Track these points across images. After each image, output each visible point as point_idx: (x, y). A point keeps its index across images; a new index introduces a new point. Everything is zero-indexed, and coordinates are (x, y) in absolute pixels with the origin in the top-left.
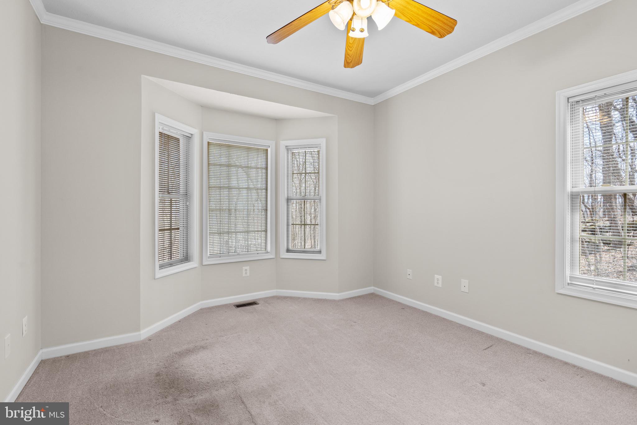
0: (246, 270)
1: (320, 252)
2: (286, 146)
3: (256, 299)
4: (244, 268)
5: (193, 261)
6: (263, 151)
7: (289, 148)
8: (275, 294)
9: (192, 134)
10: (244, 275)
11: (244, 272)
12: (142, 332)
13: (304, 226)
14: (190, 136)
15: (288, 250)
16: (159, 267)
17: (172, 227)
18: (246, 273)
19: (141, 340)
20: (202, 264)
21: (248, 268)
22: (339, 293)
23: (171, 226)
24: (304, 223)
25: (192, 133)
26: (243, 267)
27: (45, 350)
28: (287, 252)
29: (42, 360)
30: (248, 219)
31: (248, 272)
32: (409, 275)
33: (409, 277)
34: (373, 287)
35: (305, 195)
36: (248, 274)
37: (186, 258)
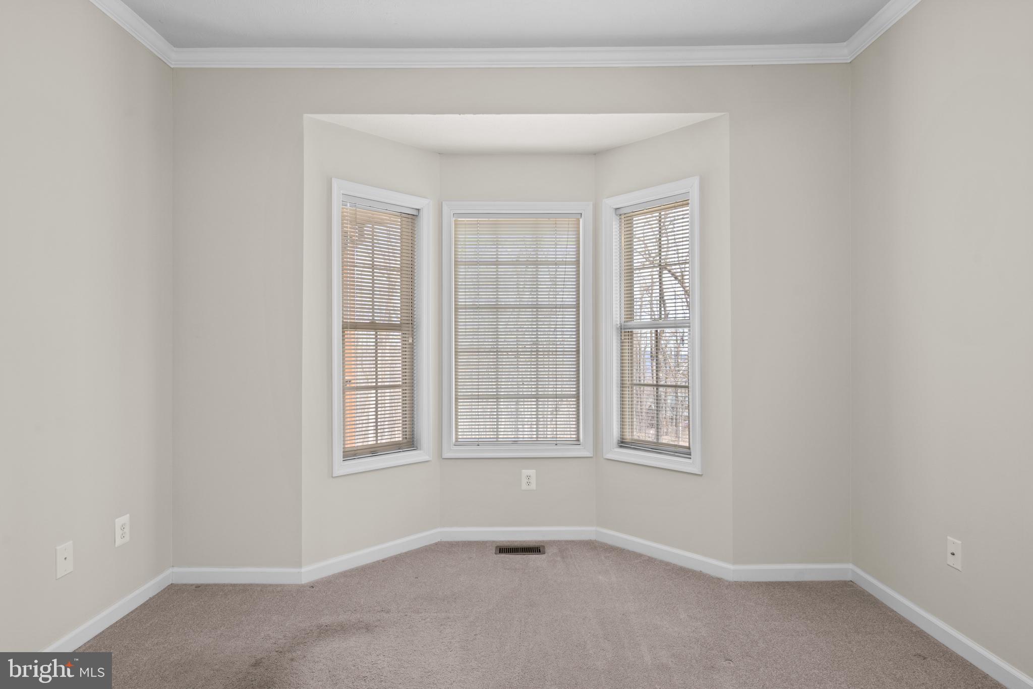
0: (528, 477)
1: (686, 452)
2: (616, 209)
3: (543, 541)
4: (525, 472)
5: (420, 450)
6: (567, 226)
7: (622, 211)
8: (593, 537)
9: (418, 210)
10: (524, 486)
11: (524, 480)
12: (304, 570)
13: (657, 389)
14: (415, 213)
15: (622, 442)
16: (342, 457)
17: (379, 384)
18: (529, 484)
19: (303, 583)
20: (442, 457)
21: (532, 472)
22: (735, 562)
23: (377, 382)
24: (657, 382)
25: (418, 208)
26: (523, 471)
27: (176, 569)
28: (621, 447)
29: (172, 584)
30: (537, 371)
31: (533, 481)
32: (953, 554)
33: (951, 560)
34: (850, 566)
35: (660, 317)
36: (533, 486)
37: (410, 442)
